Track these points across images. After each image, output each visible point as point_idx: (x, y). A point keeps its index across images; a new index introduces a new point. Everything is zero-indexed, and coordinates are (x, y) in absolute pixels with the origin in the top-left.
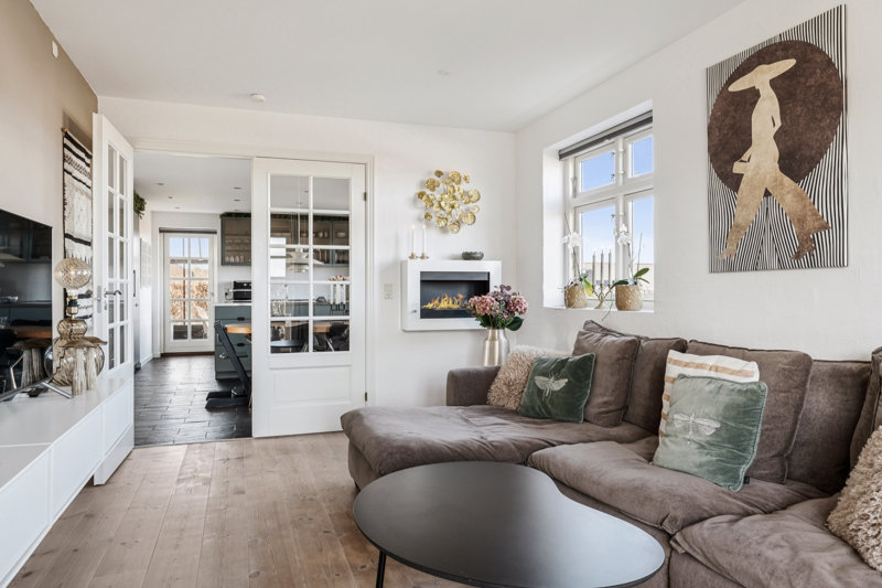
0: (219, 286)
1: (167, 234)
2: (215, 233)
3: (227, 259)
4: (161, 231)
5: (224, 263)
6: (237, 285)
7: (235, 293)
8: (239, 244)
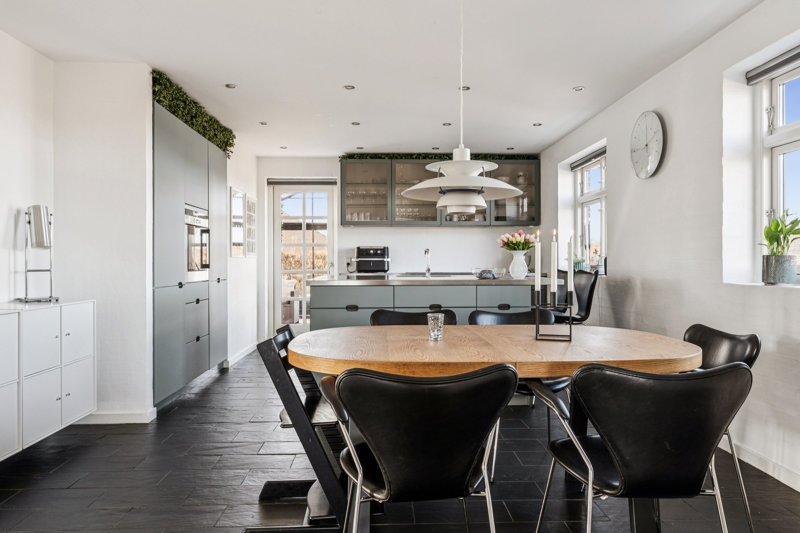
0: (340, 252)
1: (277, 187)
2: (335, 183)
3: (348, 217)
4: (270, 183)
5: (344, 222)
6: (361, 252)
7: (358, 263)
8: (364, 196)
